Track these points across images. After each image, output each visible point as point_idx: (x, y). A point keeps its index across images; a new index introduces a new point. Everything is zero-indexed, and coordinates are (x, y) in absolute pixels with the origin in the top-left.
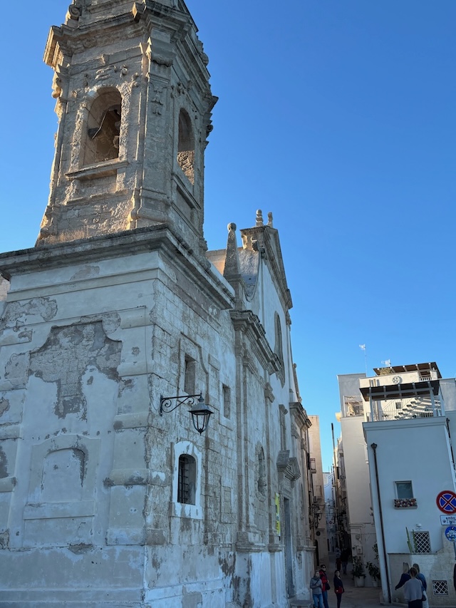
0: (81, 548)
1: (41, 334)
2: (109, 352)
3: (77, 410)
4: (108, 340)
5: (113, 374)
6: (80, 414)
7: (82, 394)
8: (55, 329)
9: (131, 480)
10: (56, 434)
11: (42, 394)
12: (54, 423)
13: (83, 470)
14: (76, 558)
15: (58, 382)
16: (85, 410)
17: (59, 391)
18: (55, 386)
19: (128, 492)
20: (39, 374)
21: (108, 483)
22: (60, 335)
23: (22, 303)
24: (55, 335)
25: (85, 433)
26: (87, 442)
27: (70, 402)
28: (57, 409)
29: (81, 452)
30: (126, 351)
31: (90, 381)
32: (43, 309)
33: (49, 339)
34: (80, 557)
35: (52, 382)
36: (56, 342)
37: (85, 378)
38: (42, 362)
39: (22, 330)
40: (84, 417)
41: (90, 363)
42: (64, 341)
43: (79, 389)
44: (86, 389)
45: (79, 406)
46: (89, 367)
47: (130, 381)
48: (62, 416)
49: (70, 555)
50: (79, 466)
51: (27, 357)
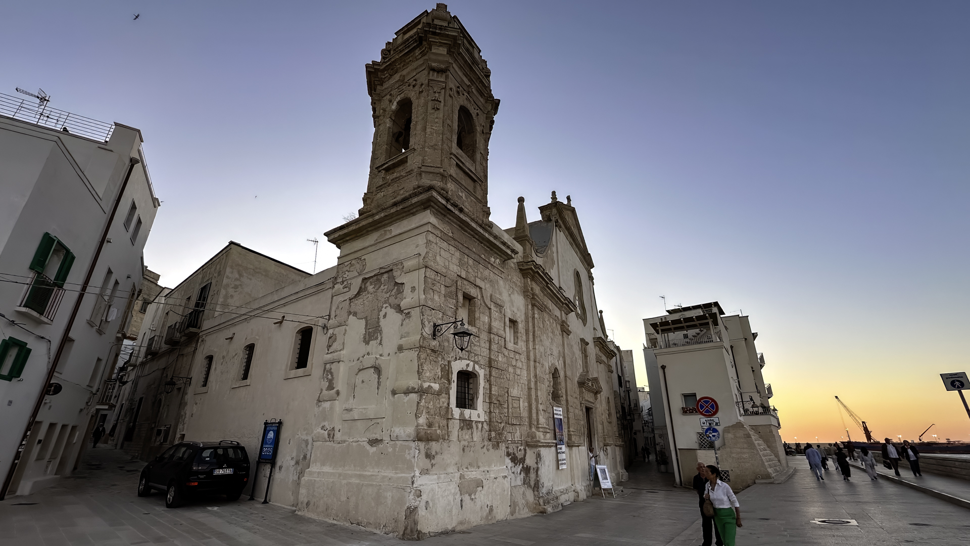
0: (374, 442)
1: (356, 284)
2: (397, 292)
3: (377, 338)
4: (396, 284)
5: (399, 309)
6: (378, 341)
7: (379, 326)
8: (365, 280)
9: (408, 389)
10: (363, 357)
11: (357, 326)
12: (363, 349)
13: (379, 383)
14: (372, 450)
15: (366, 318)
16: (381, 338)
17: (366, 325)
18: (363, 322)
19: (406, 399)
20: (355, 314)
21: (394, 393)
22: (368, 284)
23: (346, 264)
24: (365, 284)
25: (381, 355)
26: (382, 362)
27: (373, 333)
28: (365, 338)
29: (378, 370)
30: (407, 290)
31: (385, 316)
32: (358, 266)
33: (361, 288)
34: (374, 449)
35: (362, 319)
36: (366, 289)
37: (382, 314)
38: (358, 305)
39: (345, 283)
40: (380, 344)
41: (385, 303)
42: (370, 288)
43: (378, 322)
44: (383, 322)
45: (378, 335)
46: (384, 306)
47: (409, 313)
48: (367, 343)
49: (368, 447)
50: (377, 380)
51: (348, 302)
